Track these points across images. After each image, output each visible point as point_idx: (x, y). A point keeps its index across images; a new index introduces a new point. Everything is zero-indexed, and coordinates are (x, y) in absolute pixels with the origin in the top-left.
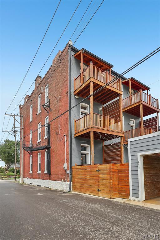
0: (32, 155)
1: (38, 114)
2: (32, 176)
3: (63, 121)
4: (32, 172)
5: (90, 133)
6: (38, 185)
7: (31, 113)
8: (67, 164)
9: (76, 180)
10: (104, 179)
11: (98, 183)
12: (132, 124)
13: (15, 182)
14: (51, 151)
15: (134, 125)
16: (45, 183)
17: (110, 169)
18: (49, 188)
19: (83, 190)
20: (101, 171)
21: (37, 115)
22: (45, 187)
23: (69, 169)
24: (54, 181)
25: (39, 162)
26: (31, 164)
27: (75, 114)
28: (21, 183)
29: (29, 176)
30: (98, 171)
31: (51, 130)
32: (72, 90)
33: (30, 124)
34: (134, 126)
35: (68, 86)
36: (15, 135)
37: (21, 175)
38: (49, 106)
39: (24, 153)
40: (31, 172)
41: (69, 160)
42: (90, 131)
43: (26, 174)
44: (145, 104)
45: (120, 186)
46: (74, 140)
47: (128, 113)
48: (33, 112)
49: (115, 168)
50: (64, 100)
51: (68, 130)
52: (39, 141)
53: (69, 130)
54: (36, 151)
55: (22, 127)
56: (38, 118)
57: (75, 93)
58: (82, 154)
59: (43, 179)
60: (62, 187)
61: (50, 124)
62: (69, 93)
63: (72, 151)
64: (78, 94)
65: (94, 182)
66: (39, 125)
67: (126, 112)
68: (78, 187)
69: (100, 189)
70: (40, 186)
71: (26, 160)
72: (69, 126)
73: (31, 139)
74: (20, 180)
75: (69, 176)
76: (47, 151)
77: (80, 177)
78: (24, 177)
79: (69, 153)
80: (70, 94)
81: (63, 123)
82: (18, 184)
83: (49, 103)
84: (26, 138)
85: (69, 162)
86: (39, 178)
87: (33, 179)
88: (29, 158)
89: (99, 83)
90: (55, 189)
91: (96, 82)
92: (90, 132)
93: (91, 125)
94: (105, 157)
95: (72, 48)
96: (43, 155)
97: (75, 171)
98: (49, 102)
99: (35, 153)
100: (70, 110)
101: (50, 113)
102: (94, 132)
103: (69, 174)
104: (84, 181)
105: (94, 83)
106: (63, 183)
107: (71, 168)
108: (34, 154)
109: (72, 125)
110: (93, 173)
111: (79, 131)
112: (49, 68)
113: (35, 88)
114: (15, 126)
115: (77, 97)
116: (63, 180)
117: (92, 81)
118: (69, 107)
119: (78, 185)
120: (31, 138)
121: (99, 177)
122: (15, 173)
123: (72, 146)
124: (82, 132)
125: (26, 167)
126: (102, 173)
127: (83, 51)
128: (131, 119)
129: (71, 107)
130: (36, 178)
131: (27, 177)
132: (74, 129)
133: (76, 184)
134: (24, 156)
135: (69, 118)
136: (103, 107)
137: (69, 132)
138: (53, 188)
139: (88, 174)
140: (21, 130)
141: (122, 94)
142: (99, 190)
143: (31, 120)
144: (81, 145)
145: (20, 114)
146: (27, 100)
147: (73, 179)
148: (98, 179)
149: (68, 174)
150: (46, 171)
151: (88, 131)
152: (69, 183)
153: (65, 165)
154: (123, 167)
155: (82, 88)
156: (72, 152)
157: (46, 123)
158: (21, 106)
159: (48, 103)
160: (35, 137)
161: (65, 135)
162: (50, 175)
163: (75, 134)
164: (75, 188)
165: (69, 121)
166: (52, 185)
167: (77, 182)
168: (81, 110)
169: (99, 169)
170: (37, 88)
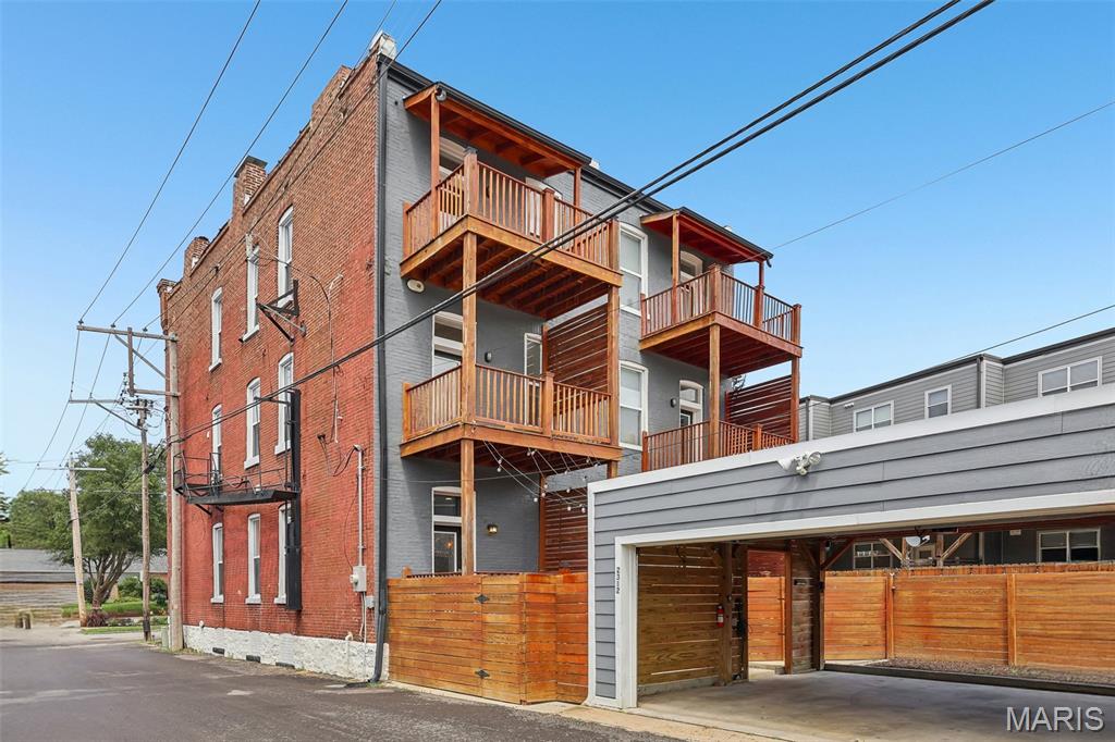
0: (222, 521)
1: (245, 337)
2: (221, 618)
3: (350, 385)
4: (222, 597)
5: (459, 446)
6: (249, 658)
7: (216, 329)
8: (368, 569)
9: (404, 635)
10: (503, 629)
11: (479, 647)
12: (686, 401)
13: (145, 644)
14: (303, 513)
15: (699, 406)
16: (276, 648)
17: (521, 594)
18: (297, 667)
19: (427, 674)
20: (492, 601)
21: (241, 340)
22: (277, 664)
23: (376, 590)
24: (317, 640)
25: (253, 553)
26: (218, 561)
27: (403, 360)
28: (174, 649)
29: (211, 618)
30: (482, 599)
31: (303, 416)
32: (394, 257)
33: (210, 380)
34: (698, 410)
35: (373, 235)
36: (139, 424)
37: (172, 612)
38: (293, 310)
39: (184, 512)
40: (218, 598)
41: (376, 553)
42: (457, 438)
43: (196, 608)
44: (731, 327)
45: (560, 658)
46: (401, 470)
47: (671, 356)
48: (223, 324)
49: (542, 588)
50: (356, 294)
51: (370, 429)
52: (251, 459)
53: (376, 426)
54: (236, 507)
55: (173, 391)
56: (248, 357)
57: (407, 271)
58: (438, 527)
59: (270, 629)
60: (348, 663)
61: (298, 392)
62: (375, 266)
63: (391, 515)
64: (422, 273)
65: (467, 643)
66: (254, 390)
67: (659, 353)
68: (411, 663)
69: (488, 668)
70: (257, 660)
71: (197, 545)
72: (376, 412)
73: (215, 450)
74: (166, 635)
75: (376, 618)
76: (283, 508)
77: (418, 623)
78: (186, 621)
79: (377, 523)
80: (383, 275)
81: (352, 393)
82: (157, 652)
83: (296, 297)
84: (193, 445)
85: (376, 560)
86: (254, 627)
87: (226, 630)
88: (207, 535)
89: (506, 240)
90: (318, 671)
91: (492, 235)
92: (459, 441)
93: (464, 413)
94: (547, 542)
95: (390, 70)
96: (268, 526)
97: (398, 599)
98: (295, 292)
99: (234, 512)
100: (381, 342)
101: (299, 341)
102: (477, 443)
103: (376, 611)
104: (432, 639)
105: (480, 239)
106: (349, 645)
107: (384, 584)
108: (229, 519)
109: (389, 407)
110: (463, 606)
111: (422, 432)
112: (296, 136)
113: (235, 214)
114: (132, 384)
115: (413, 285)
116: (350, 635)
117: (472, 233)
118: (375, 330)
119: (411, 656)
120: (216, 444)
121: (485, 623)
122: (144, 603)
123: (392, 493)
124: (430, 438)
125: (196, 577)
126: (495, 610)
127: (438, 94)
128: (682, 382)
129: (389, 329)
130: (242, 627)
131: (202, 623)
132: (400, 421)
133: (402, 651)
134: (185, 525)
135: (376, 375)
136: (545, 330)
137: (376, 435)
138: (312, 669)
139: (448, 611)
140: (168, 401)
141: (618, 287)
142: (482, 674)
143: (216, 360)
144: (434, 489)
145: (165, 323)
146: (195, 260)
147: (392, 631)
148: (480, 634)
149: (371, 610)
150: (282, 598)
151: (452, 437)
152: (373, 646)
153: (359, 575)
154: (574, 585)
155: (432, 252)
156: (390, 521)
157: (281, 385)
158: (169, 289)
159: (290, 298)
160: (233, 441)
161: (356, 449)
162: (299, 612)
163: (402, 446)
164: (399, 669)
165: (376, 391)
166: (306, 655)
167: (405, 643)
168: (439, 342)
169: (486, 592)
170: (244, 215)
